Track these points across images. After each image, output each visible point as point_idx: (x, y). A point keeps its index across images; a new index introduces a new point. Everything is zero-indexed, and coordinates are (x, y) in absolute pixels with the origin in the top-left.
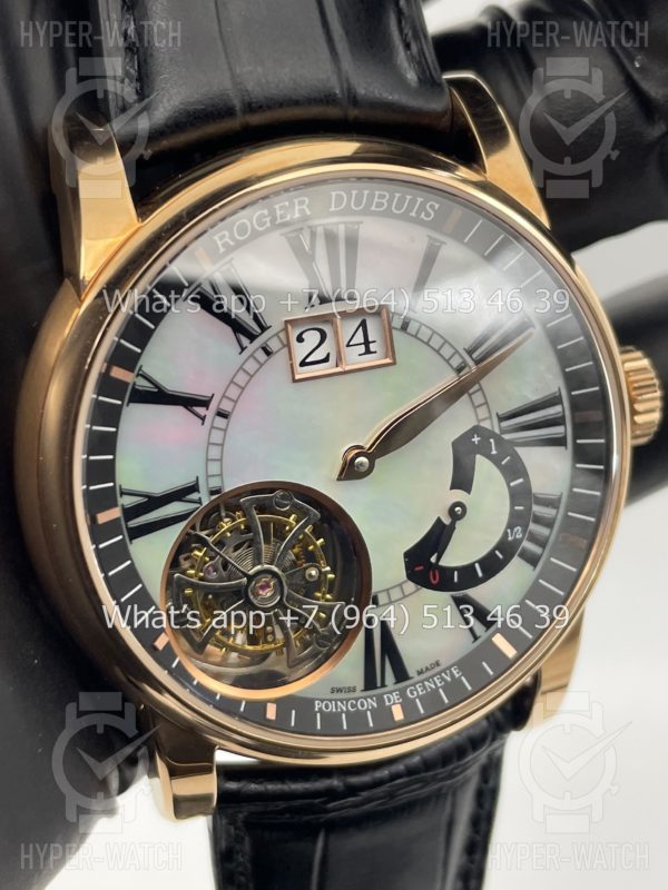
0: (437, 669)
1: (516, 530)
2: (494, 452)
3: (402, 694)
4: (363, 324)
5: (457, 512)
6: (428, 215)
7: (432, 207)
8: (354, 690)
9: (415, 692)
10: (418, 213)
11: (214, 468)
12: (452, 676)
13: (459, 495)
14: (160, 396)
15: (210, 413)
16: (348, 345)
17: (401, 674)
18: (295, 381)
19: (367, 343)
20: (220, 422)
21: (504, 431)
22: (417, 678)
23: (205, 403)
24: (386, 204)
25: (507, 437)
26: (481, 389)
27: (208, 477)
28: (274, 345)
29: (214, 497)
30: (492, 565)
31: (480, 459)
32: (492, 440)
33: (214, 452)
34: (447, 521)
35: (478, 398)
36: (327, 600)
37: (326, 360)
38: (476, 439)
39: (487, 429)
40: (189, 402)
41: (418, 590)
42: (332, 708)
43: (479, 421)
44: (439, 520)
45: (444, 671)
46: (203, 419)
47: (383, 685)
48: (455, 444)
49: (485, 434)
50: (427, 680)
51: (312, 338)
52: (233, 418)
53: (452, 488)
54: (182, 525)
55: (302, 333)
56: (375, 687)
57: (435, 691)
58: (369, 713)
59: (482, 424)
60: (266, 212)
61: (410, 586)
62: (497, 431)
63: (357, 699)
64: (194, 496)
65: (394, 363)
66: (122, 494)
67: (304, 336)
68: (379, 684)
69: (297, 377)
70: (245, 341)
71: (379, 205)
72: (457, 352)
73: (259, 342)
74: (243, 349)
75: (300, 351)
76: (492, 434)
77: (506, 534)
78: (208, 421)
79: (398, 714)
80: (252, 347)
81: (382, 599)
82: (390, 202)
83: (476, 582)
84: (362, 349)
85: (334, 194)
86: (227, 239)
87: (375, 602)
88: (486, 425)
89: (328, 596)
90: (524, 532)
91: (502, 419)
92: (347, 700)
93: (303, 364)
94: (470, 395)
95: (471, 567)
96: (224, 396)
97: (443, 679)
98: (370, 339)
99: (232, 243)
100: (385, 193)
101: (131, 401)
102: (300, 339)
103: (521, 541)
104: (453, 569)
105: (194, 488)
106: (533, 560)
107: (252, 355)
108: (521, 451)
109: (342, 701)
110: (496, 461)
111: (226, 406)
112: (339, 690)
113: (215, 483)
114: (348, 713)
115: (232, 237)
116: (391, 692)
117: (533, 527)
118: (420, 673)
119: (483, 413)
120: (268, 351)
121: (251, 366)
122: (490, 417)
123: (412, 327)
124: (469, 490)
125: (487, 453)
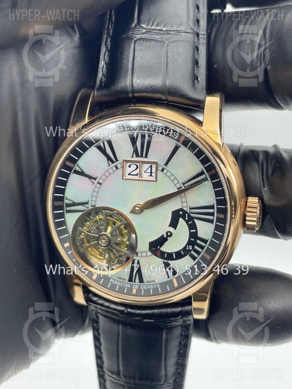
0: (153, 283)
1: (190, 246)
2: (187, 219)
3: (139, 286)
4: (151, 166)
5: (169, 234)
8: (125, 280)
9: (144, 287)
11: (94, 199)
12: (157, 286)
13: (171, 229)
14: (82, 173)
15: (96, 182)
16: (145, 172)
17: (141, 281)
18: (123, 179)
19: (151, 173)
20: (98, 186)
21: (190, 213)
22: (146, 283)
23: (95, 179)
25: (191, 215)
26: (185, 197)
27: (92, 201)
28: (119, 166)
29: (92, 207)
30: (179, 255)
31: (181, 219)
32: (187, 215)
33: (95, 194)
34: (165, 236)
35: (184, 199)
36: (125, 250)
37: (137, 175)
38: (181, 213)
40: (90, 177)
41: (152, 255)
42: (116, 283)
44: (163, 235)
45: (155, 284)
46: (93, 183)
47: (135, 282)
48: (173, 212)
49: (185, 212)
50: (149, 285)
51: (134, 167)
52: (103, 185)
53: (169, 226)
54: (82, 213)
56: (132, 281)
57: (150, 289)
58: (126, 288)
59: (183, 208)
61: (149, 253)
62: (189, 212)
63: (124, 283)
64: (87, 205)
65: (156, 181)
66: (66, 199)
68: (133, 281)
69: (124, 178)
70: (110, 163)
72: (179, 182)
73: (115, 164)
74: (109, 165)
75: (129, 170)
76: (186, 212)
77: (186, 247)
78: (95, 184)
79: (134, 292)
80: (112, 165)
81: (139, 254)
83: (173, 259)
84: (150, 174)
85: (143, 124)
87: (137, 254)
88: (185, 209)
89: (126, 249)
90: (193, 248)
91: (191, 208)
92: (121, 282)
93: (129, 174)
94: (181, 198)
95: (172, 254)
96: (101, 178)
97: (153, 286)
98: (153, 172)
101: (74, 173)
102: (130, 166)
103: (191, 251)
104: (166, 253)
105: (87, 203)
106: (194, 258)
107: (111, 168)
108: (196, 221)
109: (119, 282)
110: (187, 222)
111: (101, 181)
112: (120, 278)
113: (93, 203)
114: (120, 286)
116: (136, 285)
117: (196, 247)
118: (148, 282)
119: (185, 205)
120: (117, 168)
121: (111, 171)
122: (187, 207)
123: (165, 171)
124: (175, 229)
125: (184, 219)
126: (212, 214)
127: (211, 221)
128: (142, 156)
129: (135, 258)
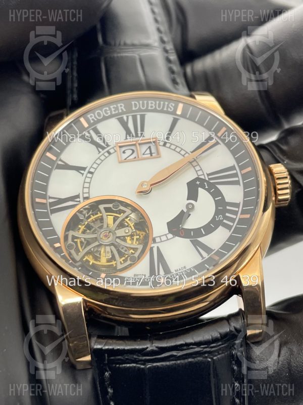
1: (219, 216)
2: (207, 187)
4: (150, 148)
5: (190, 208)
6: (171, 109)
7: (171, 105)
10: (167, 108)
11: (86, 190)
12: (191, 270)
13: (191, 202)
15: (85, 173)
16: (143, 154)
17: (168, 272)
18: (120, 162)
19: (151, 154)
20: (89, 175)
21: (209, 179)
22: (175, 272)
23: (84, 169)
24: (154, 106)
25: (211, 181)
26: (198, 164)
27: (83, 193)
28: (112, 151)
29: (85, 200)
30: (209, 229)
31: (200, 189)
32: (205, 183)
33: (87, 185)
34: (185, 210)
35: (198, 168)
38: (198, 183)
39: (202, 179)
40: (79, 169)
41: (174, 237)
43: (198, 176)
44: (182, 211)
48: (189, 184)
51: (129, 152)
52: (95, 174)
53: (188, 199)
55: (125, 151)
59: (200, 177)
60: (107, 109)
61: (170, 236)
62: (207, 179)
64: (78, 199)
65: (161, 157)
66: (49, 198)
67: (126, 151)
70: (101, 150)
71: (152, 107)
73: (106, 150)
74: (100, 152)
75: (124, 156)
76: (205, 180)
77: (214, 218)
78: (85, 175)
80: (103, 152)
81: (158, 240)
82: (155, 105)
83: (203, 236)
84: (149, 155)
85: (133, 103)
86: (93, 117)
87: (154, 241)
88: (202, 177)
90: (224, 217)
91: (208, 175)
94: (194, 167)
95: (199, 229)
96: (91, 167)
98: (152, 152)
99: (96, 120)
100: (153, 102)
101: (56, 168)
103: (223, 220)
104: (191, 230)
105: (78, 197)
106: (228, 227)
107: (103, 154)
108: (219, 187)
110: (208, 190)
111: (92, 170)
113: (86, 195)
115: (95, 117)
117: (227, 214)
119: (200, 173)
120: (109, 153)
121: (103, 158)
122: (204, 174)
123: (168, 145)
124: (196, 201)
125: (204, 187)
126: (236, 175)
127: (237, 183)
128: (137, 136)
129: (152, 245)
